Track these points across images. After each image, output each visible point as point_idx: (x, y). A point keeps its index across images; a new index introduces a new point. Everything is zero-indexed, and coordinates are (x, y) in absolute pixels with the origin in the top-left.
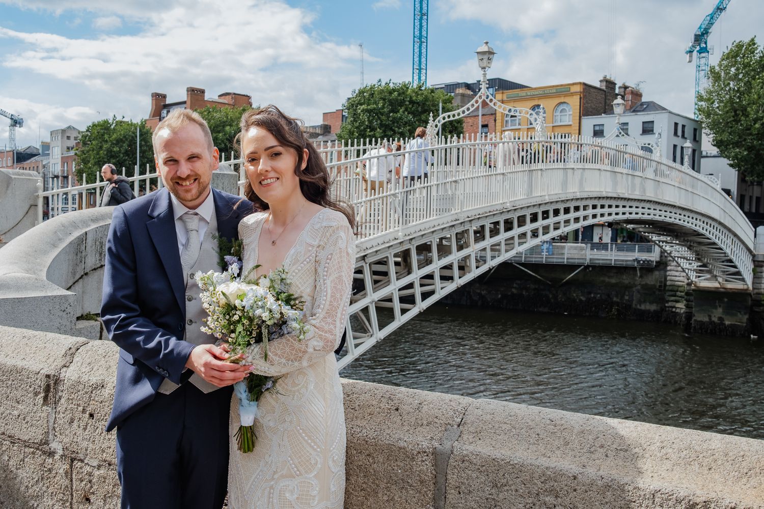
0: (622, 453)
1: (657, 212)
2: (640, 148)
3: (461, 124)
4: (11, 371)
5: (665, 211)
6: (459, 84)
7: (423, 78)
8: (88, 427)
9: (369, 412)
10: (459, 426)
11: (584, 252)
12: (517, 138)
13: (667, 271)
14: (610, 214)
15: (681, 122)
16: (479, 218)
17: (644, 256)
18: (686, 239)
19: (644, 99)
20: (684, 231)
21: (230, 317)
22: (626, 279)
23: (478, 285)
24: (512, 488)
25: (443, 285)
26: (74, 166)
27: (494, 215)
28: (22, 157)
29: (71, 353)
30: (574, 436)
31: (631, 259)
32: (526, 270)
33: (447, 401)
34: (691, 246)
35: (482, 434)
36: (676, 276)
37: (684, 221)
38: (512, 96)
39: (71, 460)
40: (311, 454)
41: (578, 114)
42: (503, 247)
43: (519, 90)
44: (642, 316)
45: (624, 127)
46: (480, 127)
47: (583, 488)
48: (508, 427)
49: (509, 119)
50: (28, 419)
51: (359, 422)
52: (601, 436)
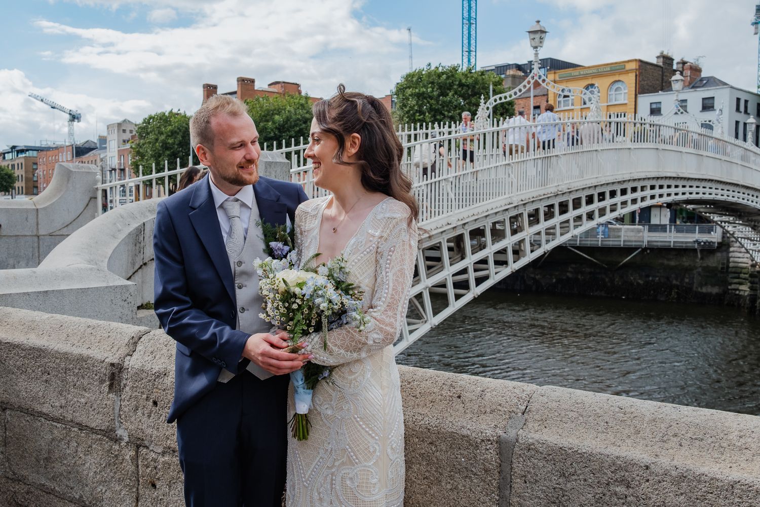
0: (698, 442)
1: (719, 191)
2: (700, 125)
3: (512, 106)
4: (78, 360)
5: (728, 190)
6: (509, 65)
7: (473, 60)
8: (152, 415)
9: (430, 399)
10: (523, 414)
11: (641, 234)
12: (571, 118)
13: (729, 252)
14: (669, 195)
15: (743, 97)
16: (533, 201)
17: (704, 238)
18: (750, 218)
19: (703, 75)
20: (747, 211)
21: (289, 305)
22: (686, 262)
23: (532, 269)
24: (581, 477)
25: (498, 270)
26: (130, 158)
27: (548, 198)
28: (81, 151)
29: (135, 342)
30: (645, 425)
31: (691, 240)
32: (581, 254)
33: (510, 388)
34: (755, 226)
35: (548, 422)
36: (739, 258)
37: (748, 200)
38: (565, 75)
39: (137, 446)
40: (369, 442)
41: (634, 92)
42: (558, 231)
43: (572, 69)
44: (704, 299)
45: (683, 104)
46: (532, 108)
47: (656, 478)
48: (575, 415)
49: (561, 99)
50: (95, 406)
51: (420, 410)
52: (674, 425)
